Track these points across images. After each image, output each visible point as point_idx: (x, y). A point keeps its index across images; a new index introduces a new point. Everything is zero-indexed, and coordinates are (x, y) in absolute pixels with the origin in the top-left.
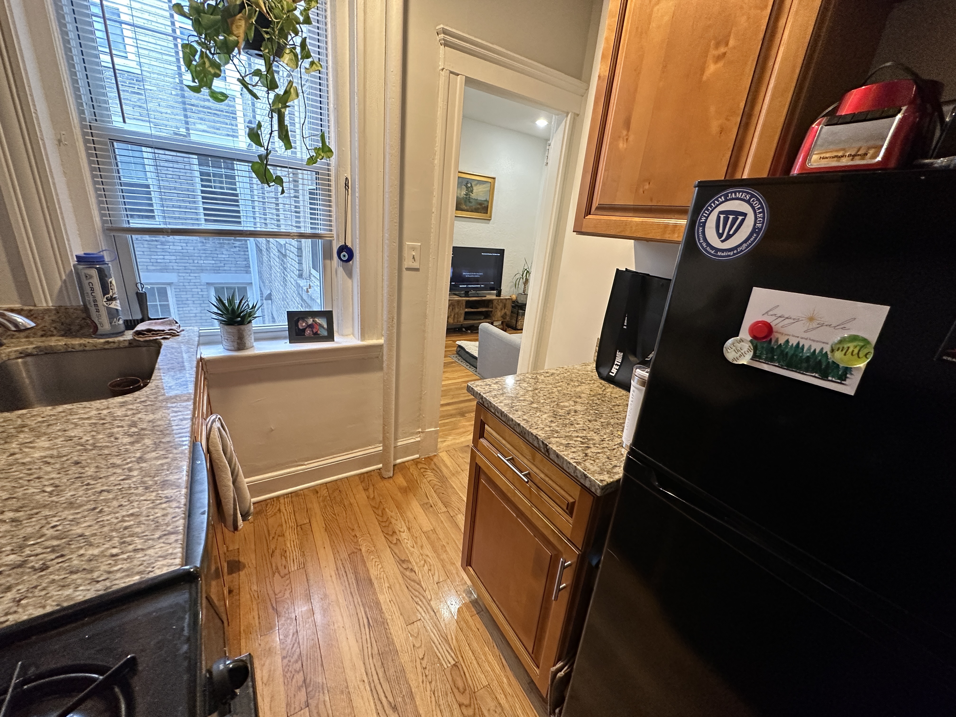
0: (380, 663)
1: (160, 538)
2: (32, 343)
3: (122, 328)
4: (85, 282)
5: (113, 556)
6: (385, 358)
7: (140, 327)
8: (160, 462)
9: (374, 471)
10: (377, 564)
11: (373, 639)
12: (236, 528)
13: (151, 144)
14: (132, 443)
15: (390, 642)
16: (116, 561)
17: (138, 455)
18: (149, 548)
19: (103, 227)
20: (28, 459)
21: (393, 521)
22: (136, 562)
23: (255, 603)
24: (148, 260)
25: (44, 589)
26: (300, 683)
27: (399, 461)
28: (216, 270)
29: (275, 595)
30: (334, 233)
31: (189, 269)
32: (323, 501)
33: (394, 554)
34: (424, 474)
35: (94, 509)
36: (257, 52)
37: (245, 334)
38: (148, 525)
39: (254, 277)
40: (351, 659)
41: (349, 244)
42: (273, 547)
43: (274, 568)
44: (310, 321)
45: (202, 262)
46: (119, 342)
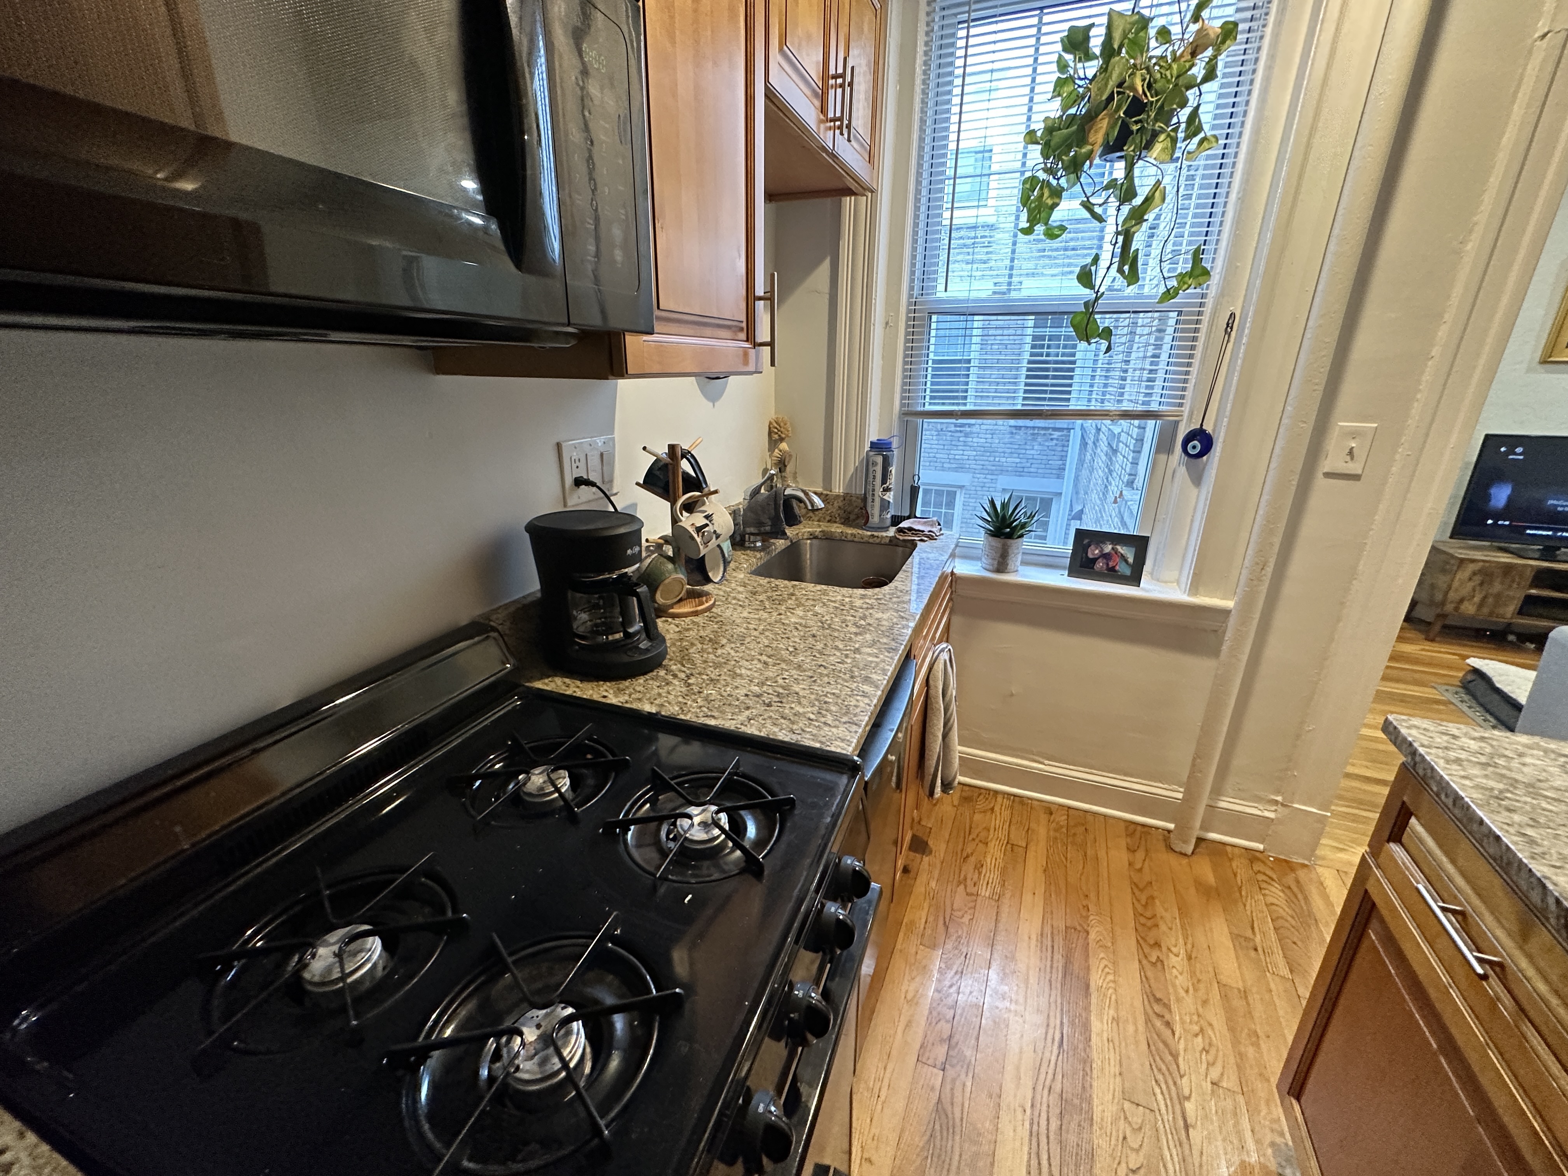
0: (1058, 1111)
1: (845, 723)
2: (820, 526)
3: (889, 522)
4: (871, 469)
5: (810, 719)
6: (1228, 635)
7: (904, 524)
8: (870, 659)
9: (1157, 828)
10: (1107, 970)
11: (1059, 1069)
12: (931, 793)
13: (964, 310)
14: (856, 634)
15: (1085, 1094)
16: (810, 724)
17: (857, 646)
18: (835, 727)
19: (900, 409)
20: (787, 622)
21: (1163, 927)
22: (822, 733)
23: (928, 901)
24: (946, 456)
25: (764, 719)
26: (945, 1035)
27: (1213, 836)
28: (1020, 472)
29: (952, 909)
30: (1186, 409)
31: (987, 469)
32: (1056, 830)
33: (1145, 979)
34: (1264, 885)
35: (811, 677)
36: (1119, 154)
37: (1010, 552)
38: (841, 708)
39: (1067, 486)
40: (1018, 1068)
41: (1208, 428)
42: (969, 850)
43: (962, 876)
44: (1108, 548)
45: (1004, 460)
46: (882, 537)
